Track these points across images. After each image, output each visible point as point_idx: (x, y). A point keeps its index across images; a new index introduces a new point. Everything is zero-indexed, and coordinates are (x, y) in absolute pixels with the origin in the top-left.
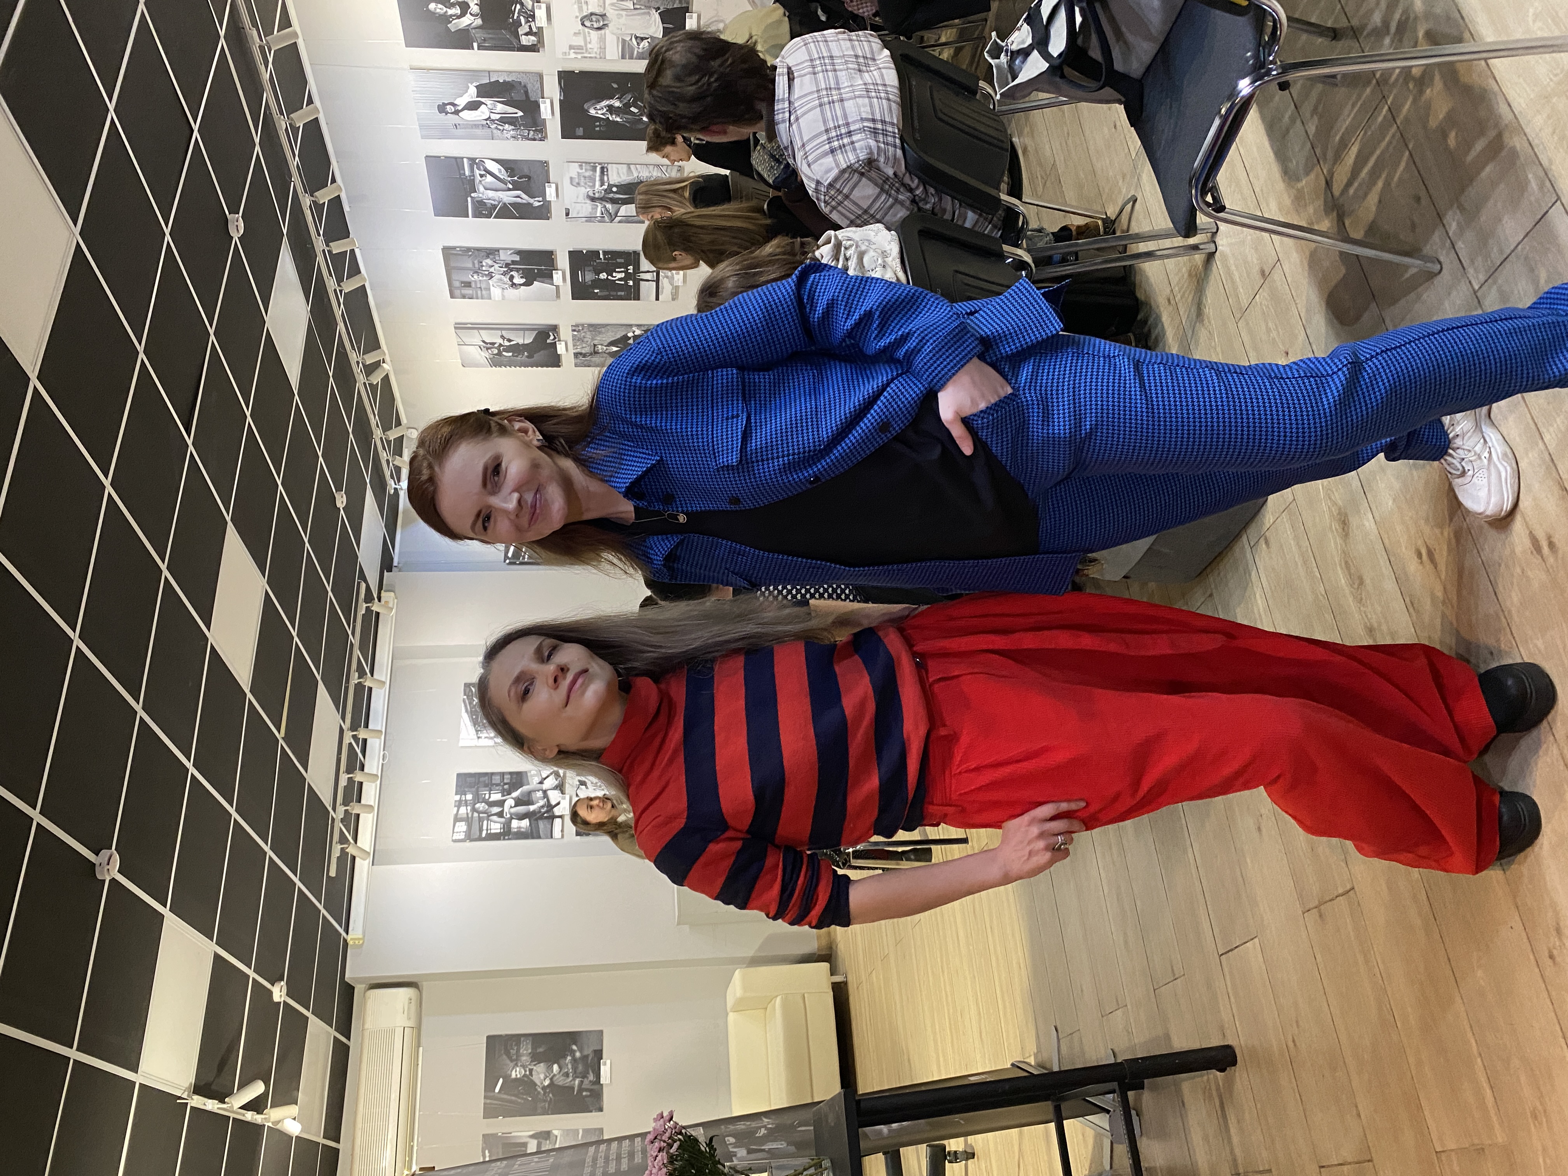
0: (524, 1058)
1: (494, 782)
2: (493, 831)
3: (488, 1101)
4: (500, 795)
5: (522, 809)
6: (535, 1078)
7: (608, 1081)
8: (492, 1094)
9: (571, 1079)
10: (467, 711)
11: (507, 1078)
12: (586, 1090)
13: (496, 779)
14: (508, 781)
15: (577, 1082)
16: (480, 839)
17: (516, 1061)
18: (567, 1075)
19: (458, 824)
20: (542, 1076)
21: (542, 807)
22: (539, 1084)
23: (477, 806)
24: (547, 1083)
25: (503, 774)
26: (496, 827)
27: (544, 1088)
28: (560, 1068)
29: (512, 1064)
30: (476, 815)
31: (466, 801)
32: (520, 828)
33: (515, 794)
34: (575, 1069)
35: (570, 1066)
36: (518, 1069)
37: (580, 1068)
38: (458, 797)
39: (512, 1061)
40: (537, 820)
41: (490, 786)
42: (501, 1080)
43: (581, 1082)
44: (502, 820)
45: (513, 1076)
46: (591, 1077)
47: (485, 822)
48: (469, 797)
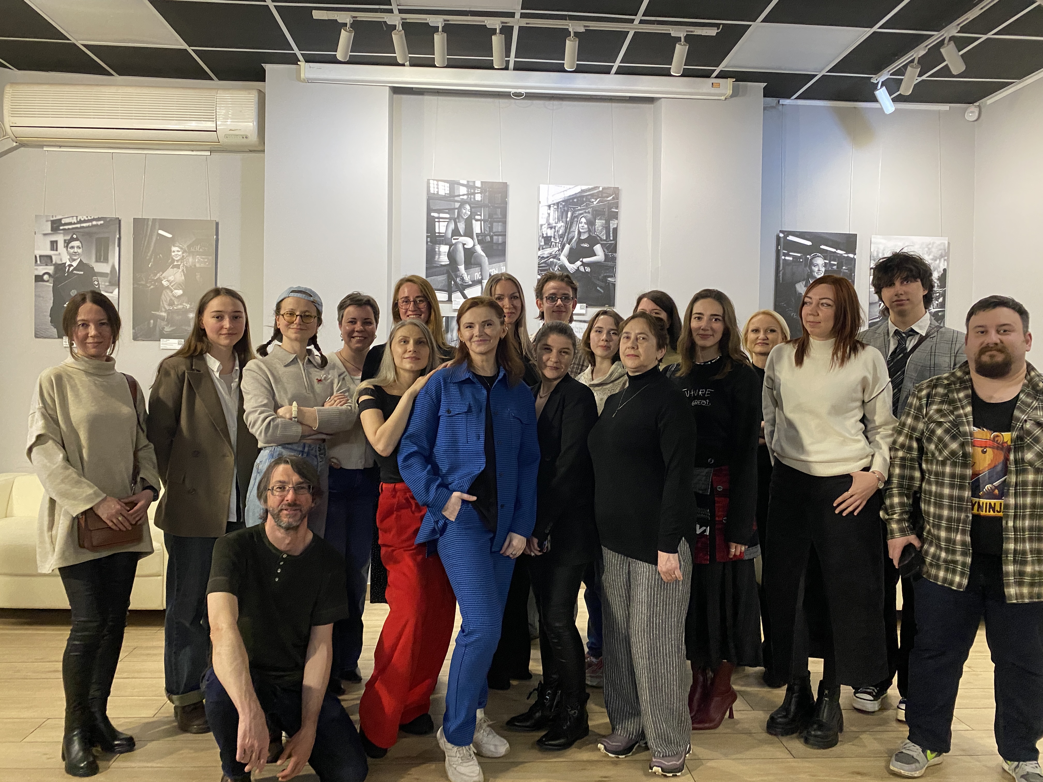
0: (191, 260)
1: (495, 224)
2: (437, 224)
3: (150, 223)
4: (479, 232)
5: (461, 256)
6: (170, 271)
7: (162, 346)
8: (157, 227)
9: (167, 308)
10: (583, 191)
11: (172, 241)
12: (155, 322)
13: (498, 227)
15: (164, 314)
16: (429, 210)
17: (188, 251)
18: (171, 304)
19: (447, 185)
20: (171, 278)
21: (462, 279)
22: (164, 275)
23: (468, 207)
24: (165, 283)
27: (160, 280)
28: (179, 297)
29: (185, 247)
30: (457, 205)
31: (474, 194)
32: (439, 254)
33: (478, 248)
34: (177, 312)
35: (180, 307)
36: (180, 253)
37: (177, 318)
38: (478, 184)
39: (189, 247)
40: (448, 272)
41: (489, 221)
42: (169, 236)
43: (163, 319)
44: (449, 235)
45: (174, 249)
46: (168, 329)
48: (478, 197)
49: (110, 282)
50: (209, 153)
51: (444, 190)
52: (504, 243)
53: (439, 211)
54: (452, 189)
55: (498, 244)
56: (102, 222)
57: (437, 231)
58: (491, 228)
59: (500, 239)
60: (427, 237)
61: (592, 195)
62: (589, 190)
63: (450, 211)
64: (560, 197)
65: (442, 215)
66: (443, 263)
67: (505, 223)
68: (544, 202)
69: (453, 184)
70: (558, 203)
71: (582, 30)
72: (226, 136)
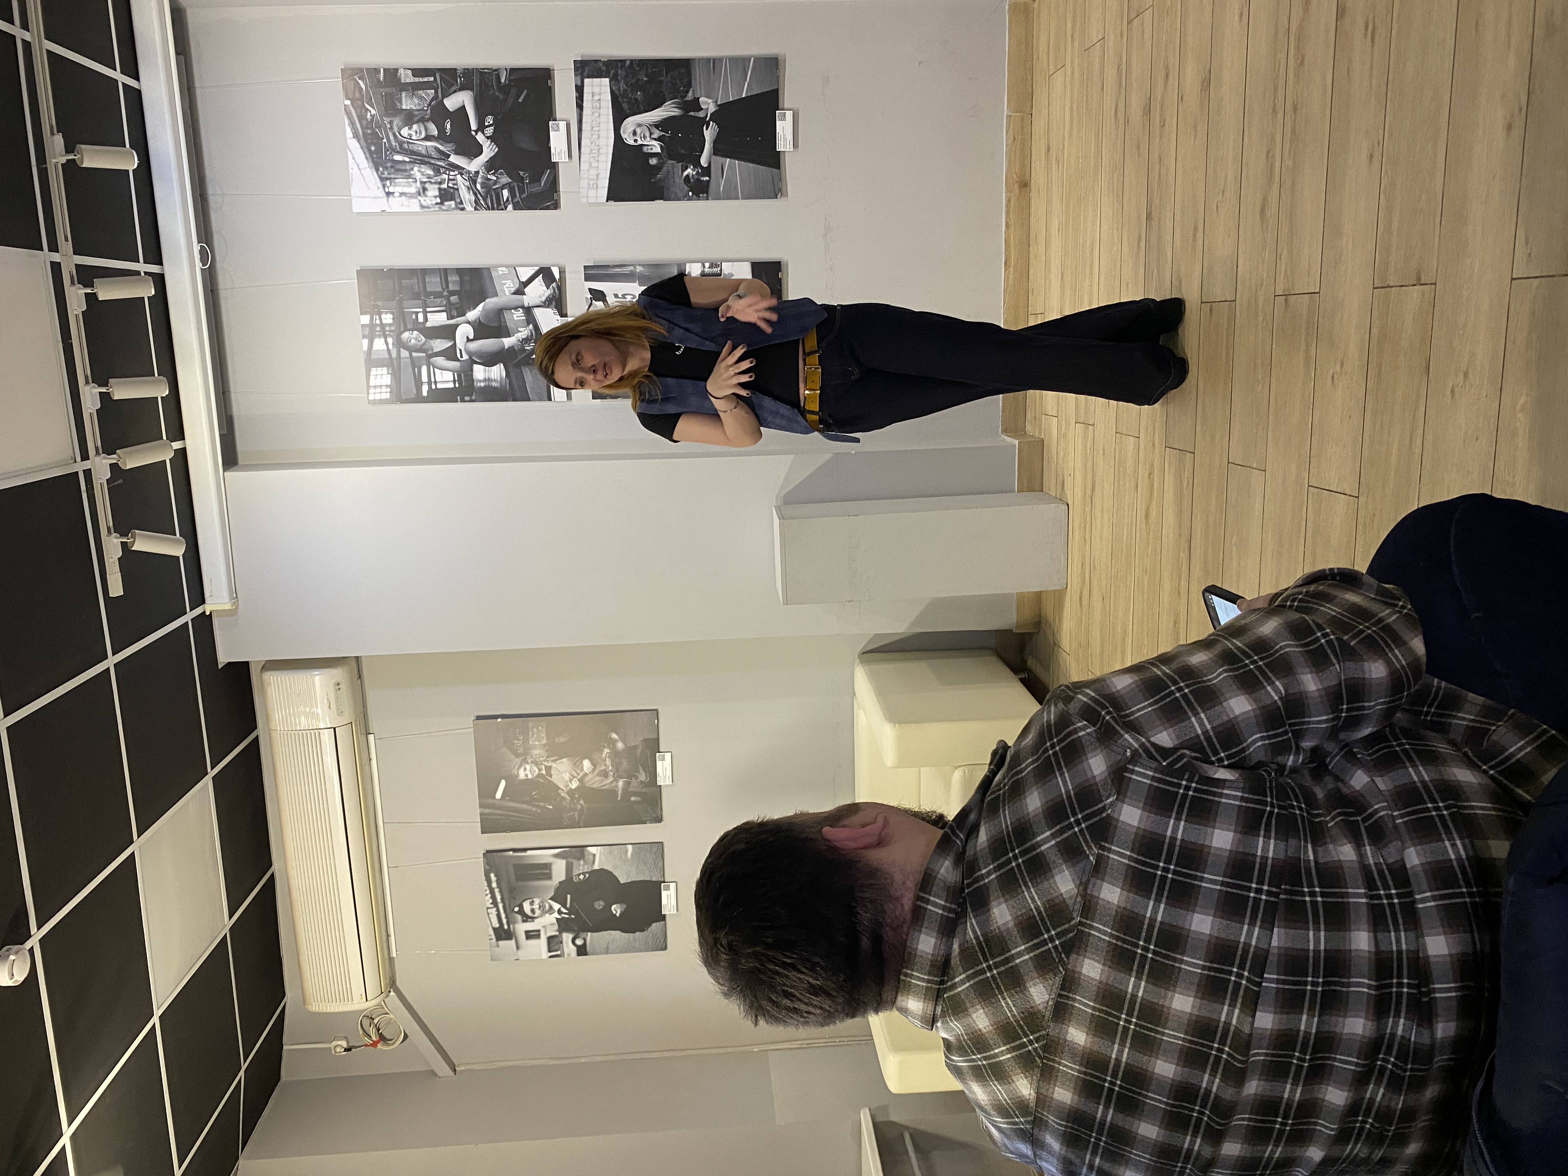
0: (536, 752)
1: (429, 289)
2: (439, 386)
3: (487, 811)
4: (444, 314)
5: (488, 344)
6: (555, 779)
7: (668, 782)
8: (491, 801)
9: (611, 779)
10: (356, 135)
11: (512, 780)
12: (634, 794)
13: (434, 284)
14: (457, 288)
15: (621, 783)
16: (419, 399)
17: (524, 757)
18: (605, 774)
19: (374, 371)
20: (567, 776)
21: (526, 340)
22: (562, 786)
23: (406, 335)
24: (574, 785)
25: (444, 272)
26: (445, 379)
27: (571, 792)
28: (594, 764)
29: (519, 760)
30: (405, 353)
31: (382, 325)
32: (489, 380)
33: (472, 315)
34: (616, 766)
35: (608, 762)
36: (528, 767)
37: (625, 764)
38: (365, 319)
39: (517, 755)
40: (518, 365)
41: (424, 298)
42: (503, 783)
43: (627, 784)
44: (456, 364)
45: (522, 775)
46: (642, 777)
47: (424, 369)
48: (388, 318)
49: (579, 859)
50: (371, 737)
51: (382, 377)
52: (460, 271)
53: (419, 383)
54: (379, 363)
55: (462, 282)
56: (492, 875)
57: (451, 385)
58: (437, 295)
59: (453, 278)
60: (463, 401)
61: (361, 118)
62: (352, 124)
63: (415, 365)
64: (371, 176)
65: (425, 379)
66: (504, 374)
67: (425, 272)
68: (381, 204)
69: (371, 362)
70: (382, 179)
71: (59, 140)
72: (340, 713)
